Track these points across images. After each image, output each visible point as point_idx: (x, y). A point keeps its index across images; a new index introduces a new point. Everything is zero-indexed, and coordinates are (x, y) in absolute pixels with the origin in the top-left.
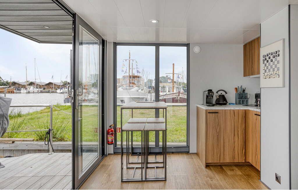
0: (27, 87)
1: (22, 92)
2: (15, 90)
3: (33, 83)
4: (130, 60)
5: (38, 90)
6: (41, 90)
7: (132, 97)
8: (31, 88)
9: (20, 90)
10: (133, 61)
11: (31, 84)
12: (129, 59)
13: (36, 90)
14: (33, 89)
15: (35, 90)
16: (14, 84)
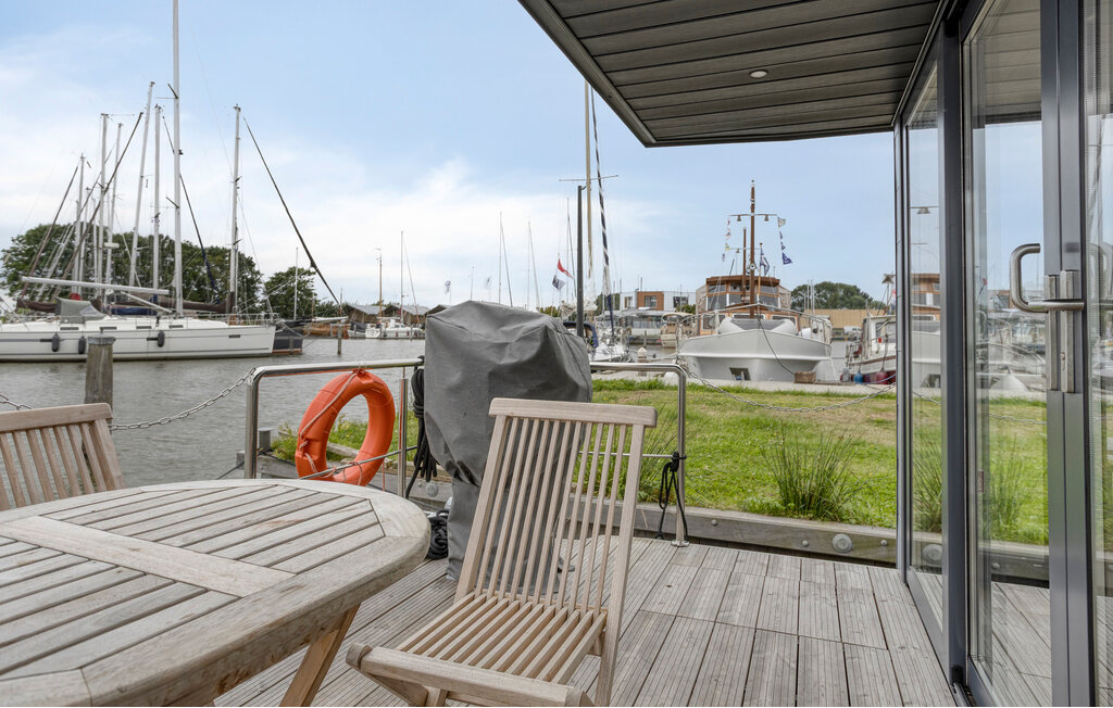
0: (382, 319)
1: (368, 334)
2: (352, 329)
3: (396, 309)
4: (753, 218)
5: (408, 329)
6: (417, 329)
7: (779, 357)
8: (392, 325)
9: (362, 329)
10: (767, 220)
11: (391, 311)
12: (753, 211)
13: (404, 330)
14: (396, 326)
15: (400, 329)
16: (348, 310)
